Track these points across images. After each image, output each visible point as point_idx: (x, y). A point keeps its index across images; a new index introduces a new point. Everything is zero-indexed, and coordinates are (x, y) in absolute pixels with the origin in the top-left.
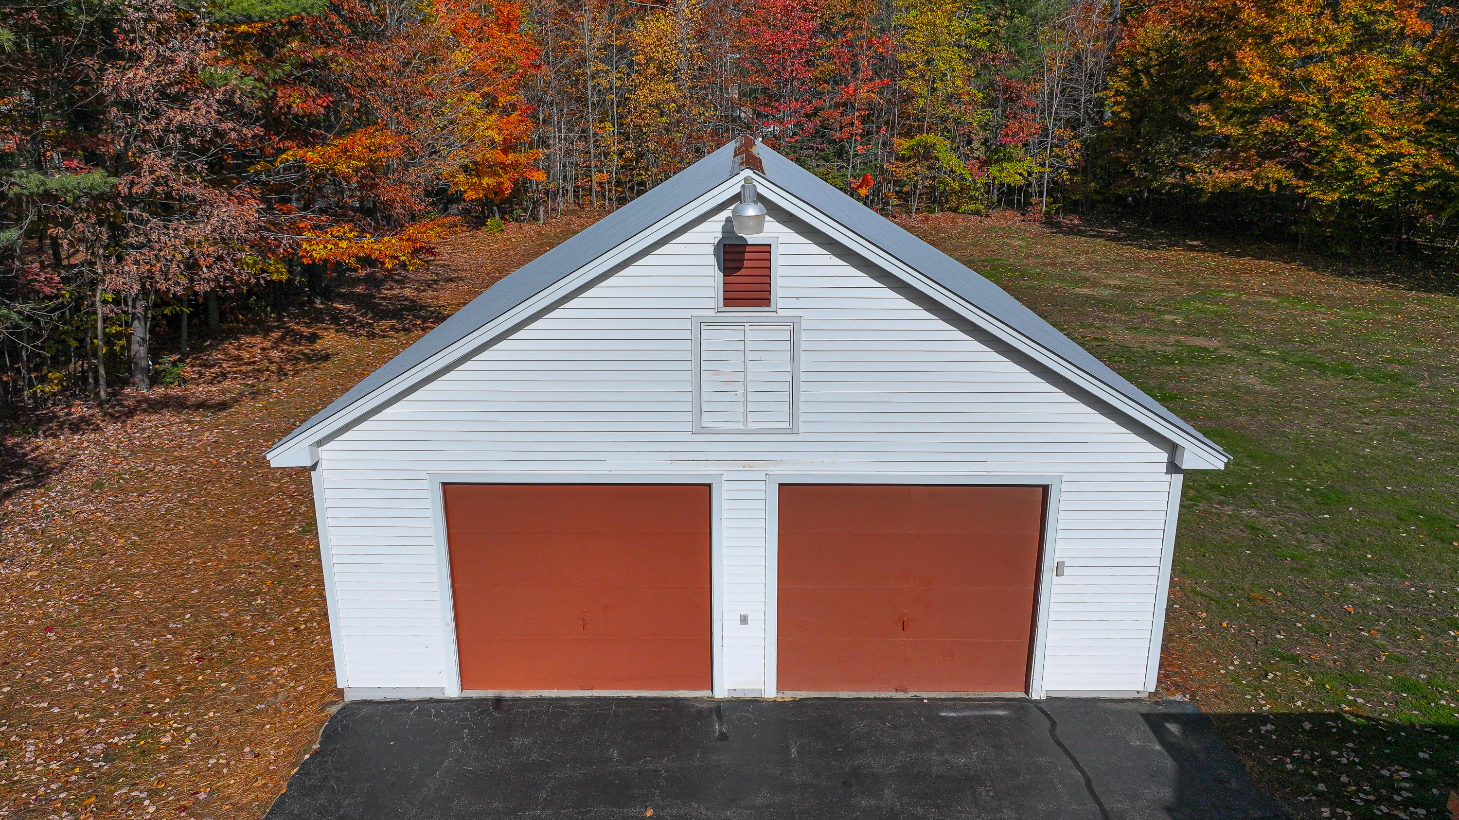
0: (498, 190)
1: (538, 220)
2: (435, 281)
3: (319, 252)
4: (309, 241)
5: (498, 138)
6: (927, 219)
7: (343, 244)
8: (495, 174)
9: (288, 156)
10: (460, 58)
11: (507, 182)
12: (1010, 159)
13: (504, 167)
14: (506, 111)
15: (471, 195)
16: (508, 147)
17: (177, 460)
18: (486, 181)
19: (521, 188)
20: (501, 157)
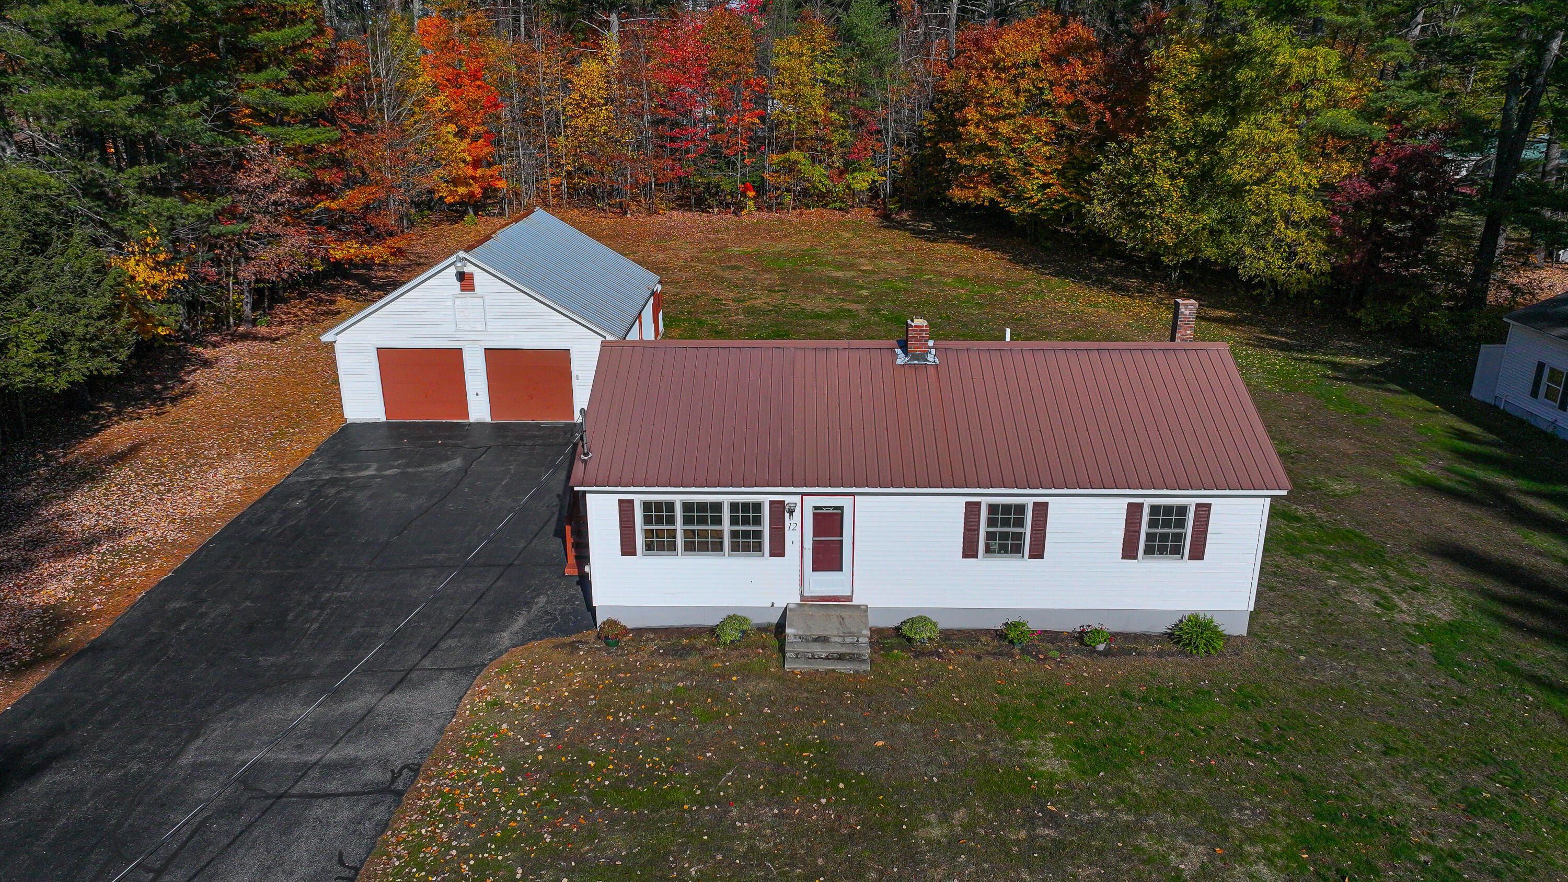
0: (472, 195)
1: (505, 215)
2: (409, 266)
3: (339, 255)
4: (334, 249)
5: (469, 159)
6: (801, 214)
7: (352, 251)
8: (469, 185)
9: (321, 205)
10: (438, 102)
11: (476, 189)
12: (861, 170)
13: (474, 178)
14: (475, 138)
15: (450, 199)
16: (476, 164)
17: (274, 359)
18: (462, 190)
19: (489, 191)
20: (470, 172)
